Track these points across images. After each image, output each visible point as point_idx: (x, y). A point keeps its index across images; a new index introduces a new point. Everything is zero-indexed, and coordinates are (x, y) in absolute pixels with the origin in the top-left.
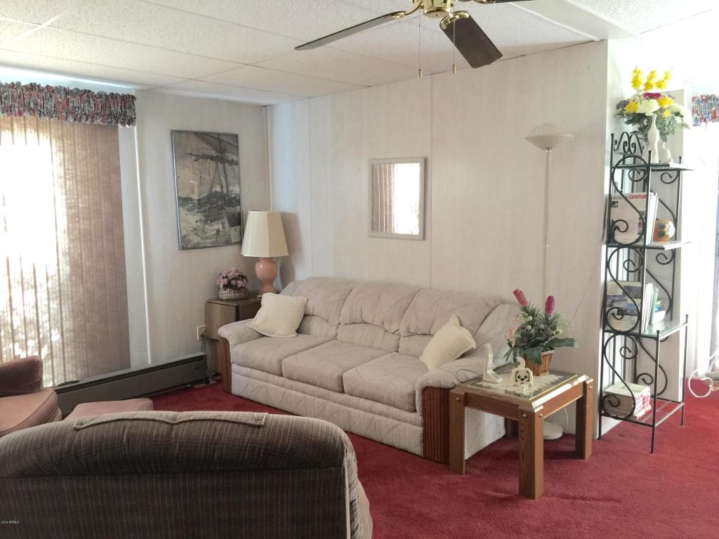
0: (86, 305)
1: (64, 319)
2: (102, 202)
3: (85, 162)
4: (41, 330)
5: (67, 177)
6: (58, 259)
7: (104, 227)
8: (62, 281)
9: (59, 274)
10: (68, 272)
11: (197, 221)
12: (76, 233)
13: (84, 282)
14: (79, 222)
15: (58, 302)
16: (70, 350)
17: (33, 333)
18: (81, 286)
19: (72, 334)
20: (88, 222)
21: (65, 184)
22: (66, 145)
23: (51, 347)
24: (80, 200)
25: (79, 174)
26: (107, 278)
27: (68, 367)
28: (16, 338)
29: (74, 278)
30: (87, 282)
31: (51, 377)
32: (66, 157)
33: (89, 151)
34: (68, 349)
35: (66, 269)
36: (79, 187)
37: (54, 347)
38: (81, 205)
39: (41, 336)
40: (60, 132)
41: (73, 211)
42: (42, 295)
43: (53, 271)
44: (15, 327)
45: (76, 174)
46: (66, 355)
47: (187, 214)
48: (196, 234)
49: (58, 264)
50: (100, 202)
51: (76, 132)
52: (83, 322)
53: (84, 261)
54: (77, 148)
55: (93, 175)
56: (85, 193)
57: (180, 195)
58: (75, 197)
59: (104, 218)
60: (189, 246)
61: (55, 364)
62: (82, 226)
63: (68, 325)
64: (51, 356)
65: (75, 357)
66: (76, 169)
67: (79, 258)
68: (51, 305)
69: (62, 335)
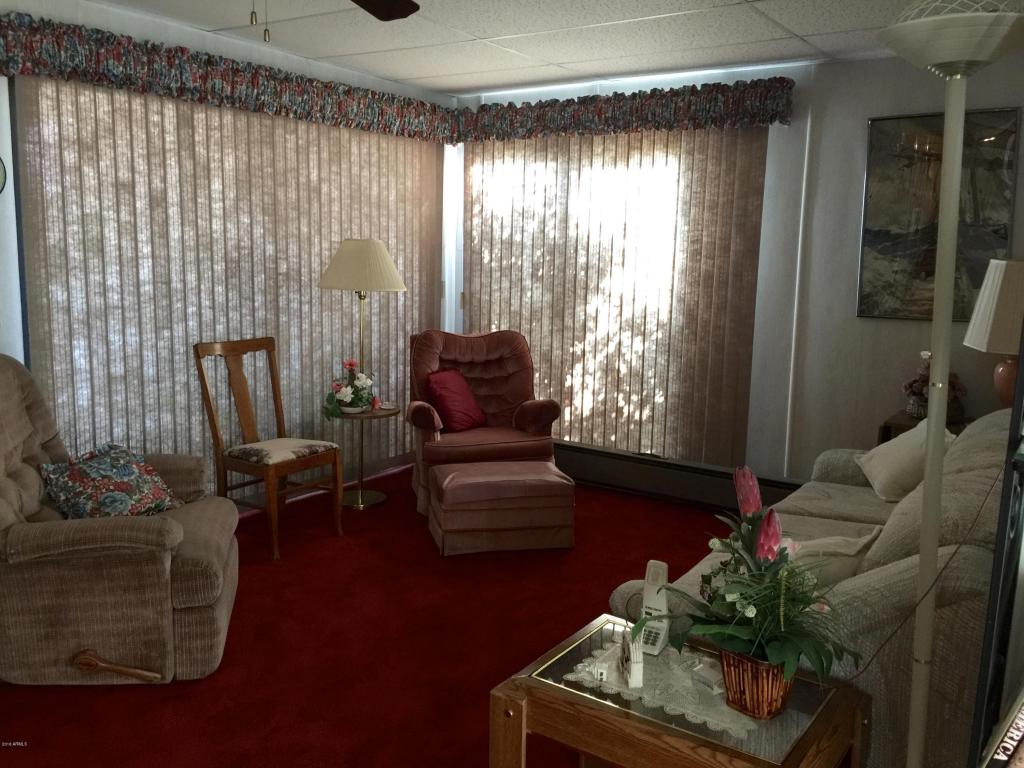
0: (697, 368)
1: (670, 380)
2: (733, 235)
3: (717, 182)
4: (645, 386)
5: (693, 202)
6: (671, 305)
7: (731, 270)
8: (673, 333)
9: (671, 323)
10: (681, 324)
11: (896, 272)
12: (695, 274)
13: (698, 339)
14: (700, 260)
15: (666, 357)
16: (672, 418)
17: (637, 387)
18: (693, 343)
19: (677, 400)
20: (711, 262)
21: (690, 212)
22: (696, 162)
23: (653, 409)
24: (705, 233)
25: (707, 198)
26: (727, 340)
27: (669, 439)
28: (621, 387)
29: (686, 332)
30: (701, 339)
31: (650, 443)
32: (695, 176)
33: (723, 167)
34: (671, 418)
35: (679, 319)
36: (706, 214)
37: (656, 411)
38: (705, 239)
39: (645, 393)
40: (692, 145)
41: (696, 247)
42: (651, 346)
43: (664, 317)
44: (621, 376)
45: (704, 198)
46: (668, 424)
47: (876, 259)
48: (892, 294)
49: (671, 312)
50: (730, 235)
51: (711, 142)
52: (691, 390)
53: (700, 312)
54: (709, 164)
55: (725, 199)
56: (712, 224)
57: (869, 227)
58: (700, 227)
59: (732, 258)
60: (876, 313)
61: (655, 430)
62: (703, 267)
63: (673, 388)
64: (652, 418)
65: (675, 430)
66: (705, 192)
67: (695, 308)
68: (659, 360)
69: (666, 398)
